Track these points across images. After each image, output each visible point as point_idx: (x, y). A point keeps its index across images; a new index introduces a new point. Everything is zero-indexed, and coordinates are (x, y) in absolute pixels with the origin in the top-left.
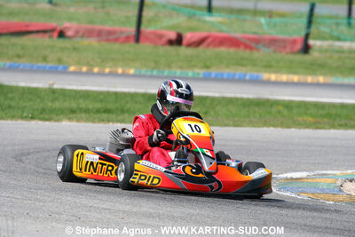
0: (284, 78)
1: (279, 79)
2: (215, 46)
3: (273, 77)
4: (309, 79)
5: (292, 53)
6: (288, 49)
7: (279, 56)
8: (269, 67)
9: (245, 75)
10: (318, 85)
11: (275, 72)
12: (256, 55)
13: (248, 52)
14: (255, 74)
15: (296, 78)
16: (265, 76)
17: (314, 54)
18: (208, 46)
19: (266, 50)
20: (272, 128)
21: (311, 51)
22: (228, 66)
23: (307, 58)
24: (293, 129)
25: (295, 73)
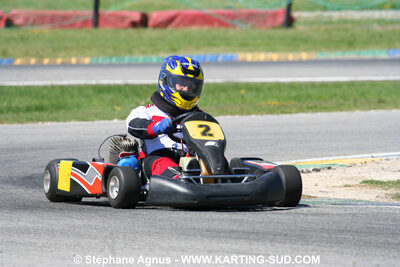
0: (262, 57)
1: (256, 59)
2: (185, 25)
3: (249, 57)
4: (291, 57)
5: (274, 27)
6: (269, 24)
7: (257, 32)
8: (244, 45)
9: (217, 57)
10: (300, 63)
11: (251, 51)
12: (231, 32)
13: (222, 29)
14: (229, 54)
15: (275, 57)
16: (240, 56)
17: (299, 28)
18: (177, 26)
19: (244, 26)
20: (229, 117)
21: (296, 24)
22: (197, 48)
23: (290, 32)
24: (253, 116)
25: (274, 51)
